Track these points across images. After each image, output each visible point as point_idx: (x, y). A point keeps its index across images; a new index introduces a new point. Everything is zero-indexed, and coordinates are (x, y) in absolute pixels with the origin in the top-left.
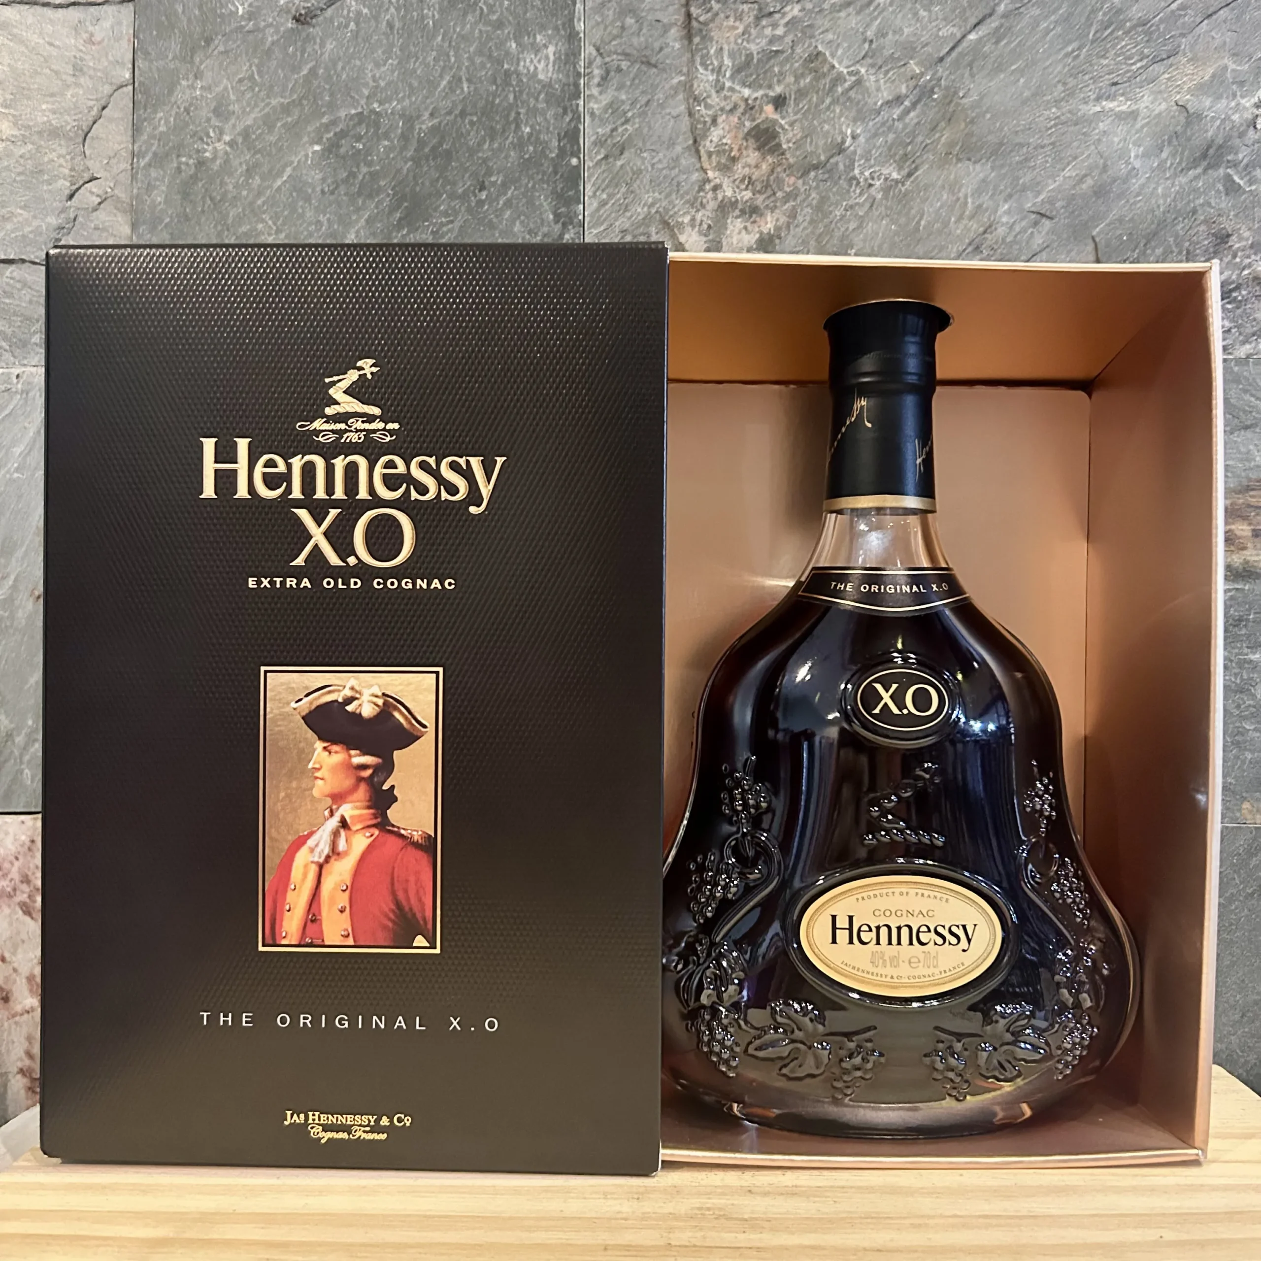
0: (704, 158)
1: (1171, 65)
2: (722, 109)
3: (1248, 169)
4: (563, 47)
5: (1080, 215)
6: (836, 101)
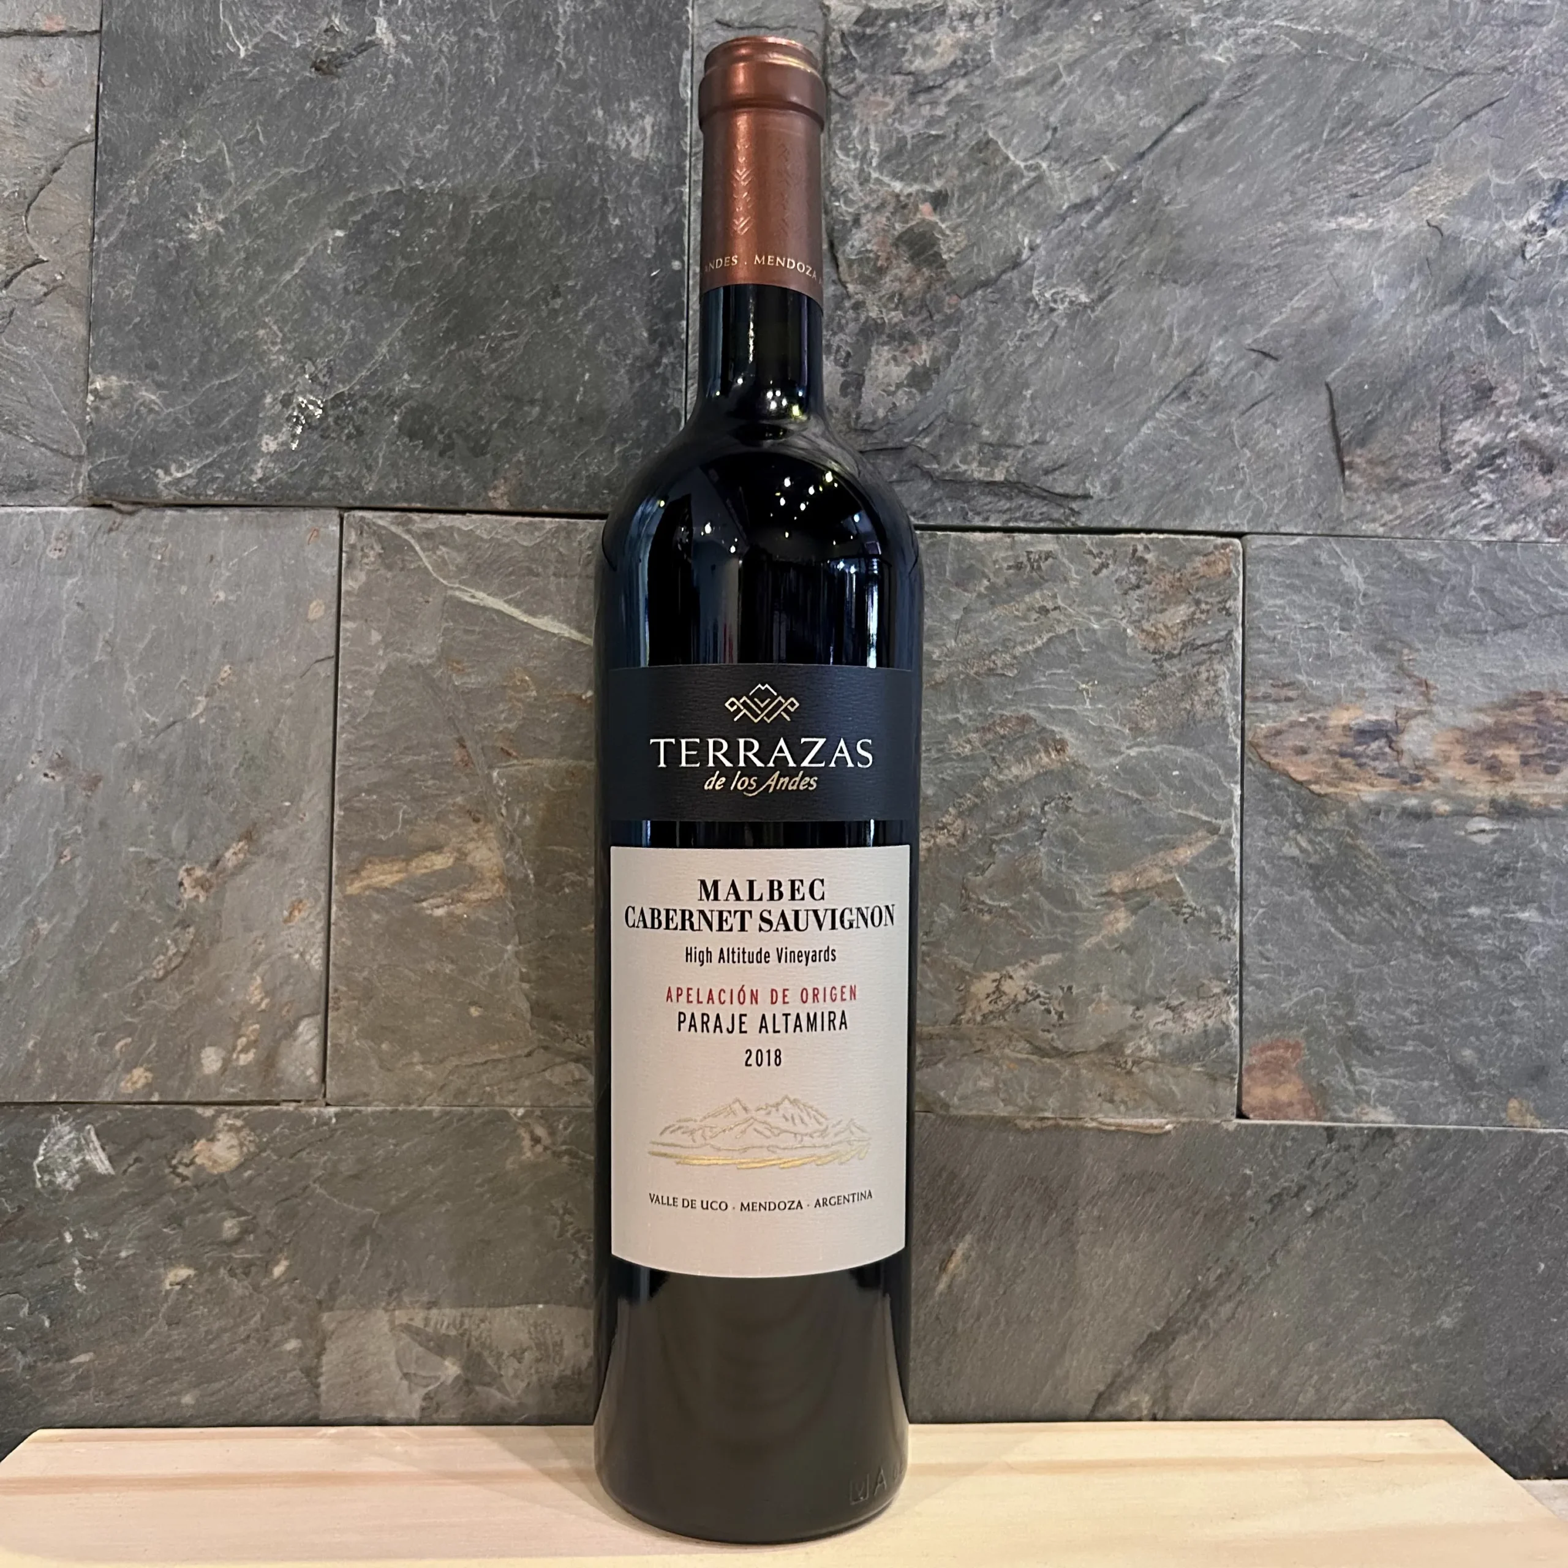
0: (843, 267)
1: (1422, 176)
2: (866, 207)
3: (1514, 308)
4: (664, 117)
5: (1311, 356)
6: (1010, 202)
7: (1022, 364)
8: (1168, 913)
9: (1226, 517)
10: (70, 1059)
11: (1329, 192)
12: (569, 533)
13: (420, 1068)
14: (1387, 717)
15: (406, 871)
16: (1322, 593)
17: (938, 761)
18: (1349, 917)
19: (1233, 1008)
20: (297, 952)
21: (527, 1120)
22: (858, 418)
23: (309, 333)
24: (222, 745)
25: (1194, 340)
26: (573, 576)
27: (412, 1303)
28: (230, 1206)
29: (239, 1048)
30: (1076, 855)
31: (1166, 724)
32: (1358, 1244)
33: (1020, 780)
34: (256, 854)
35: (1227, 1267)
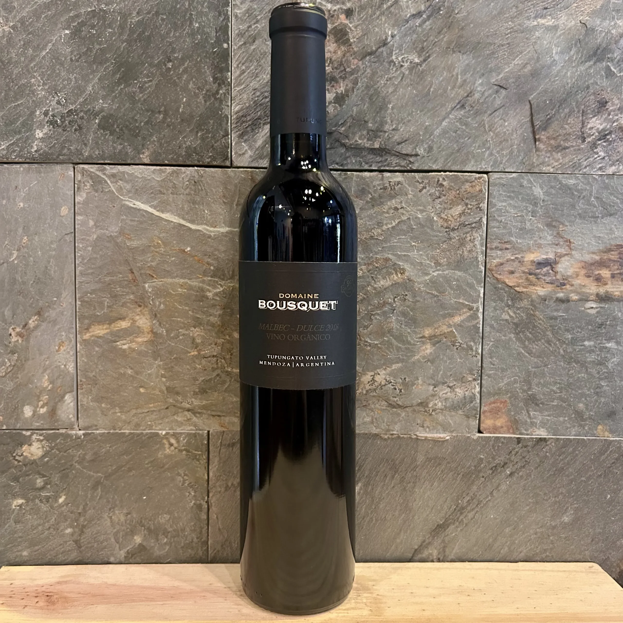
7: (388, 92)
8: (449, 346)
9: (481, 164)
11: (534, 7)
12: (177, 173)
13: (119, 414)
14: (551, 257)
15: (109, 328)
16: (523, 200)
18: (531, 346)
19: (477, 386)
20: (63, 364)
21: (167, 436)
23: (55, 80)
24: (25, 273)
25: (468, 80)
26: (180, 194)
27: (119, 513)
28: (39, 473)
29: (40, 406)
30: (408, 320)
31: (451, 261)
32: (529, 487)
33: (384, 287)
34: (43, 321)
35: (472, 497)
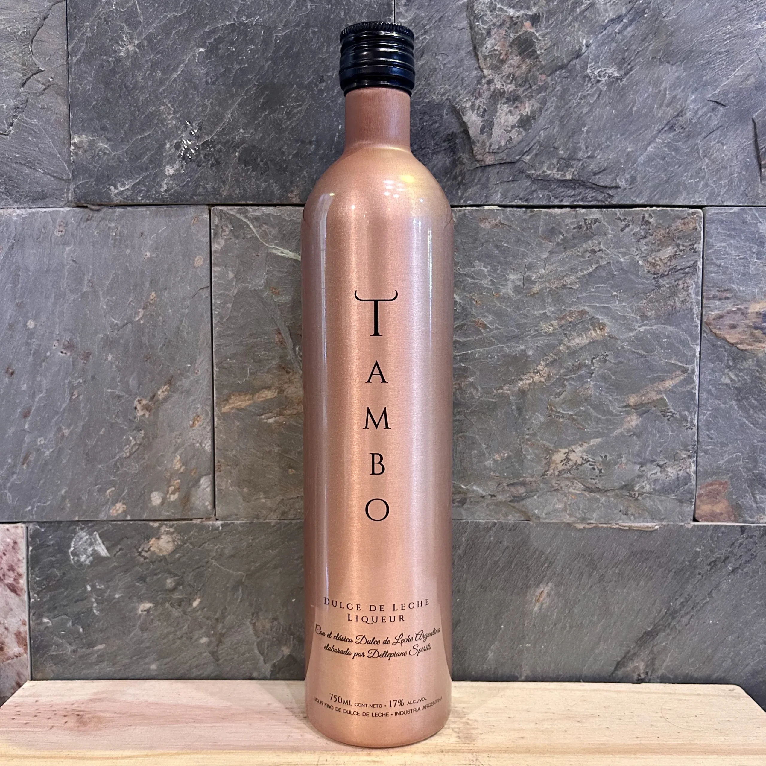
0: (481, 60)
2: (494, 24)
5: (744, 104)
6: (575, 19)
7: (582, 112)
8: (659, 416)
9: (694, 197)
10: (84, 499)
13: (263, 500)
15: (253, 399)
16: (746, 239)
17: (535, 336)
18: (755, 415)
19: (693, 465)
20: (198, 442)
22: (490, 146)
23: (188, 108)
24: (153, 335)
25: (678, 97)
27: (264, 619)
28: (170, 573)
29: (170, 492)
30: (610, 385)
31: (660, 313)
32: (756, 586)
33: (580, 345)
34: (174, 392)
35: (686, 598)
